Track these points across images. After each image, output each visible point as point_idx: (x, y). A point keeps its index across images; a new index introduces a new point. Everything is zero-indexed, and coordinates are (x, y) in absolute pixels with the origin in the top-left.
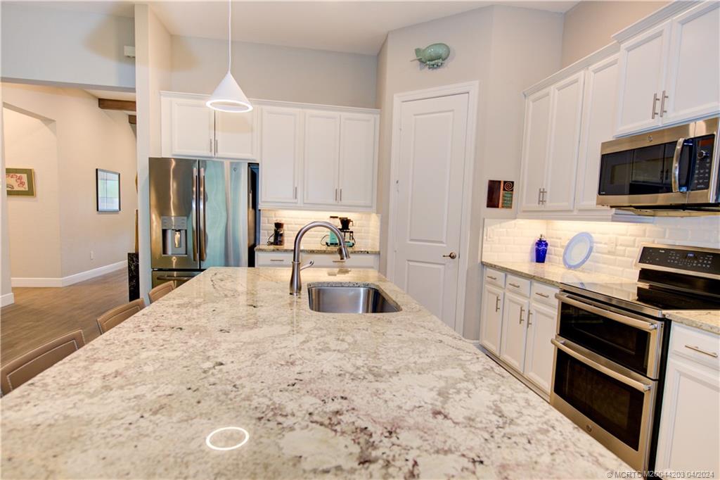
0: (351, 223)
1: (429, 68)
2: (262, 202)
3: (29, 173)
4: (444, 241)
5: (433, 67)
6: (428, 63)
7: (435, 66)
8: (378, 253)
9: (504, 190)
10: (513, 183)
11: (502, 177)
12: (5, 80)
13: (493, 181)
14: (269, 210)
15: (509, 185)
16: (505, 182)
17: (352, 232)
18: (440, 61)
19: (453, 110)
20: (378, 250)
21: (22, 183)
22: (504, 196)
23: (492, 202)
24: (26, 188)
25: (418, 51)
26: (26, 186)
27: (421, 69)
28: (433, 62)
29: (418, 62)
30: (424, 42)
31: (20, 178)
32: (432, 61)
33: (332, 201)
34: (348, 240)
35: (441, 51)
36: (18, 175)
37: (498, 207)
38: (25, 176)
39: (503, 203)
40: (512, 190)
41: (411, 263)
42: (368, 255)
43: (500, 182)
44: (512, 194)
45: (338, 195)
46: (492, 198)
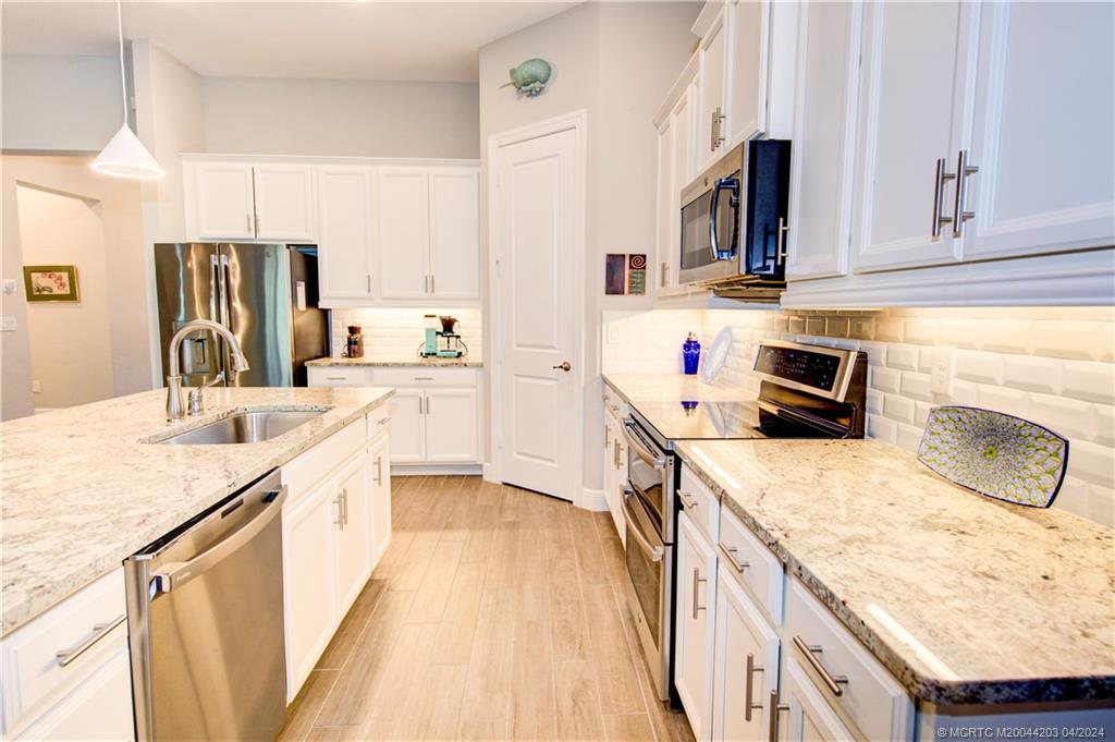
0: (456, 324)
1: (528, 96)
2: (325, 298)
3: (70, 270)
4: (555, 345)
5: (532, 94)
6: (523, 88)
7: (534, 92)
8: (482, 366)
9: (631, 267)
10: (644, 256)
11: (627, 249)
12: (6, 152)
13: (613, 256)
14: (343, 309)
15: (639, 261)
16: (631, 256)
17: (458, 337)
18: (538, 84)
19: (557, 155)
20: (480, 361)
21: (62, 285)
22: (631, 277)
23: (613, 287)
24: (67, 290)
25: (513, 72)
26: (67, 288)
27: (519, 98)
28: (528, 88)
29: (513, 88)
30: (517, 58)
31: (60, 278)
32: (530, 84)
33: (421, 293)
34: (454, 348)
35: (539, 70)
36: (57, 274)
37: (623, 293)
38: (65, 275)
39: (630, 287)
40: (644, 268)
41: (519, 379)
42: (466, 368)
43: (623, 256)
44: (644, 274)
45: (430, 284)
46: (612, 281)
